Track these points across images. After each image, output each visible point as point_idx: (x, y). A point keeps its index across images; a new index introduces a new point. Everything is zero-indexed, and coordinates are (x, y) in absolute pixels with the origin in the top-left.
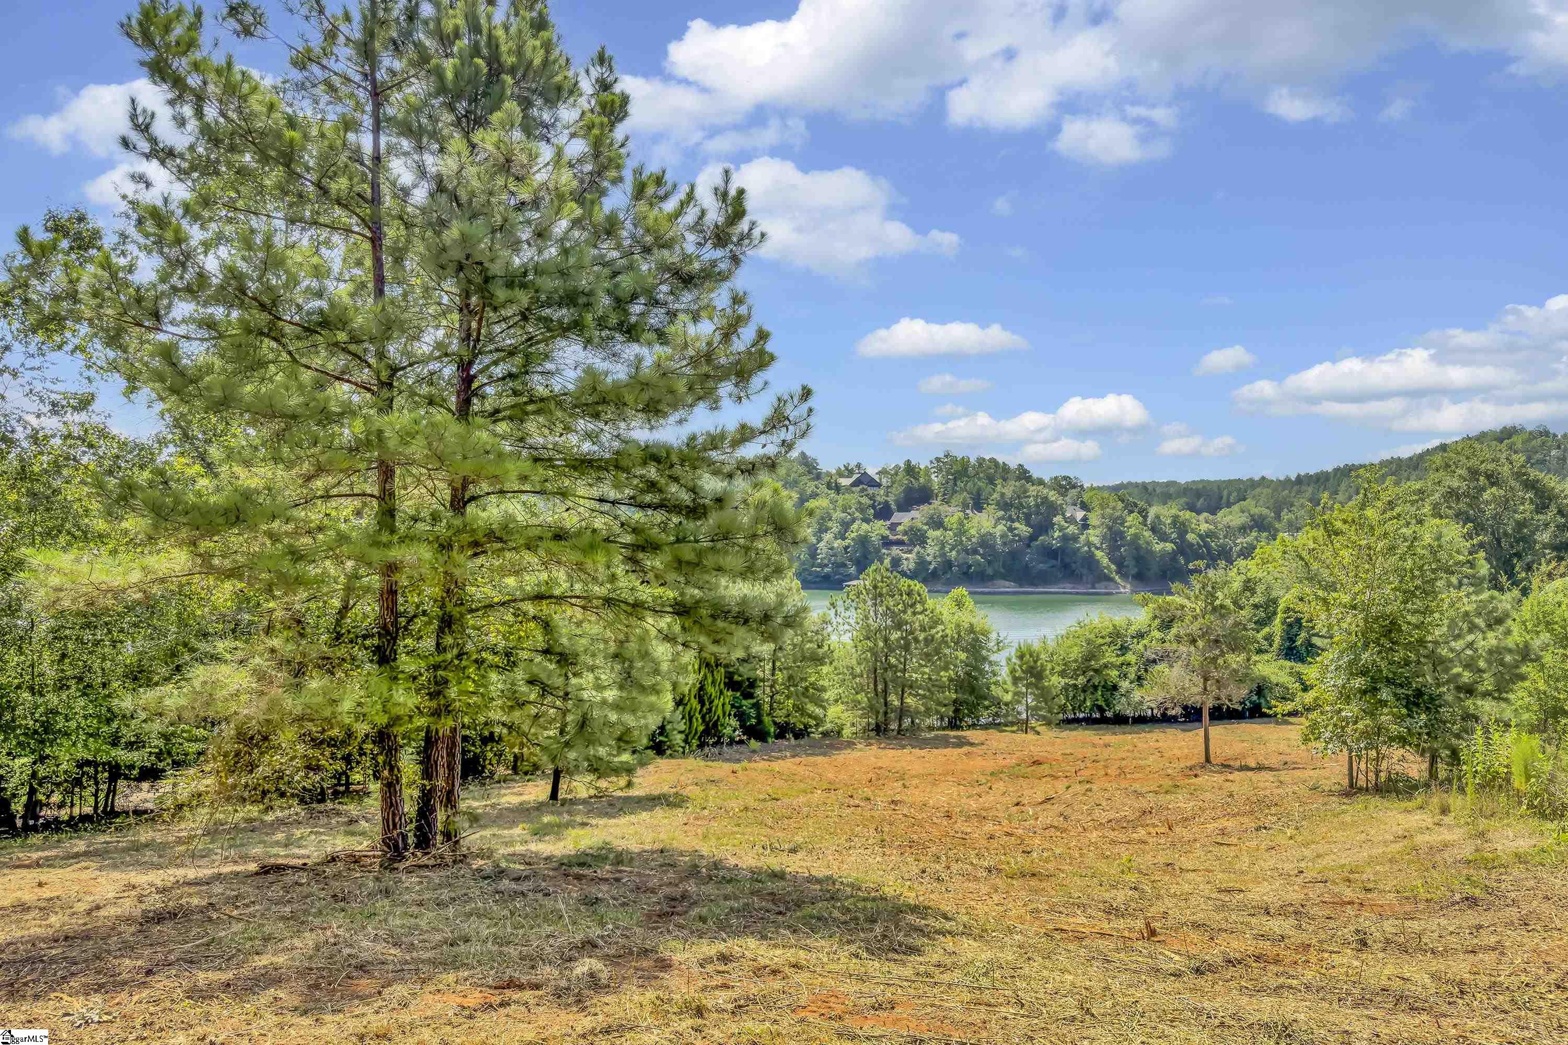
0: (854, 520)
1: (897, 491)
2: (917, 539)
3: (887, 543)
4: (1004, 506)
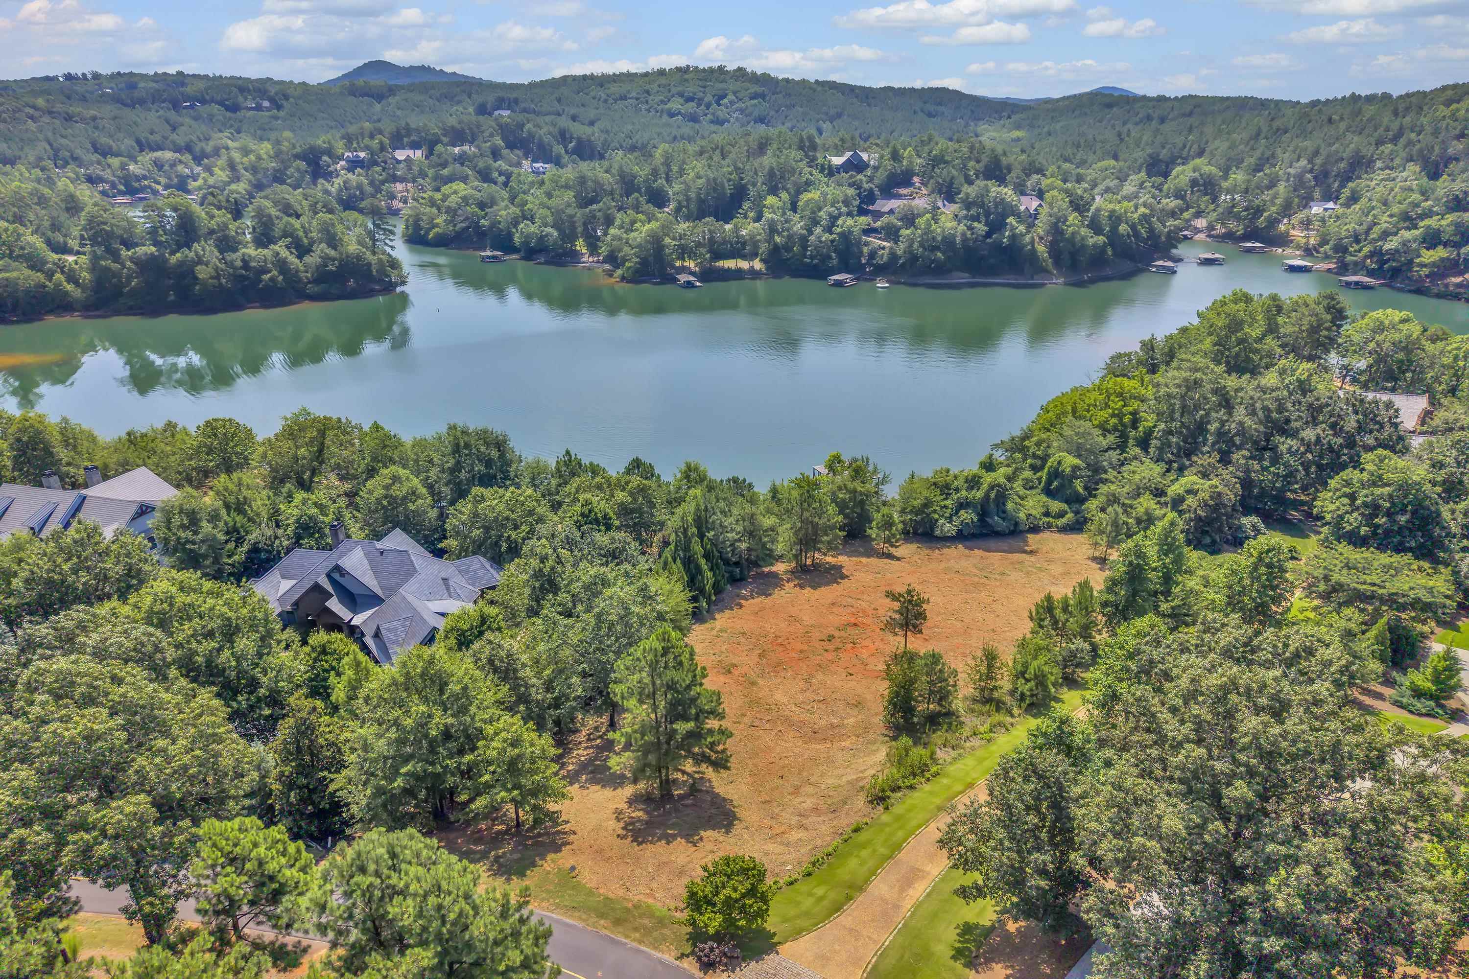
0: (840, 215)
1: (881, 176)
2: (892, 233)
3: (869, 231)
4: (968, 205)
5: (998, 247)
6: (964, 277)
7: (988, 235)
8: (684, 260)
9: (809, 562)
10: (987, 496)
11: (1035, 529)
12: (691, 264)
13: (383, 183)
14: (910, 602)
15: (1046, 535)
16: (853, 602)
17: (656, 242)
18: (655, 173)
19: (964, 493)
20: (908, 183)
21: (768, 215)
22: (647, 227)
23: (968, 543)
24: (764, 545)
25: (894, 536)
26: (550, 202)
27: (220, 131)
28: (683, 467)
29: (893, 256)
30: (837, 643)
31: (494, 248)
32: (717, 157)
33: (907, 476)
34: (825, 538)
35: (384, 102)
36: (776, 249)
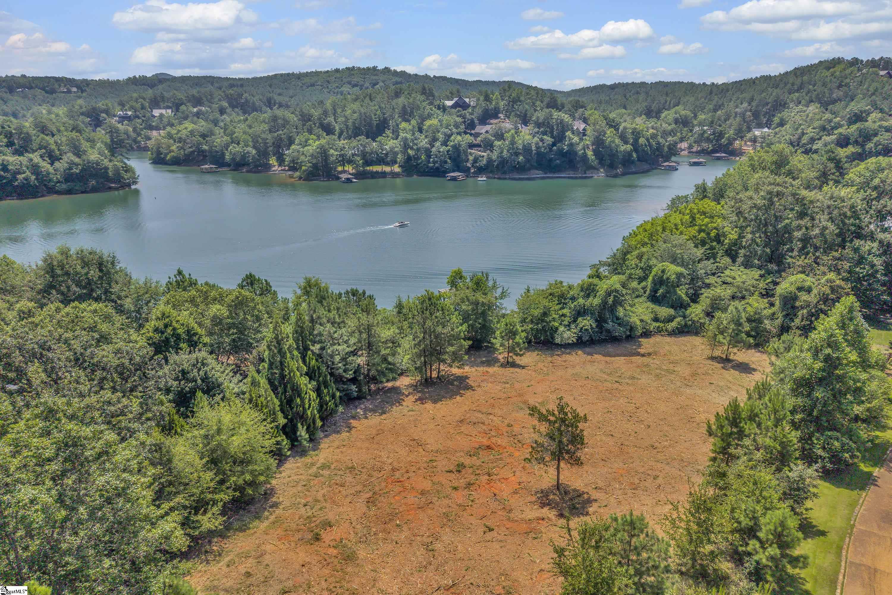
0: (452, 134)
1: (479, 111)
2: (488, 145)
3: (472, 146)
4: (538, 125)
5: (562, 154)
6: (539, 173)
7: (554, 144)
8: (344, 165)
9: (434, 375)
10: (604, 303)
11: (647, 334)
12: (349, 168)
13: (141, 130)
14: (563, 421)
15: (657, 339)
16: (484, 417)
17: (324, 153)
18: (325, 113)
19: (581, 301)
20: (496, 117)
21: (402, 135)
22: (317, 143)
23: (587, 350)
24: (385, 359)
25: (518, 344)
26: (251, 131)
27: (40, 105)
28: (302, 282)
29: (490, 161)
30: (468, 476)
31: (211, 163)
32: (367, 100)
33: (523, 291)
34: (450, 349)
35: (155, 88)
36: (409, 158)
